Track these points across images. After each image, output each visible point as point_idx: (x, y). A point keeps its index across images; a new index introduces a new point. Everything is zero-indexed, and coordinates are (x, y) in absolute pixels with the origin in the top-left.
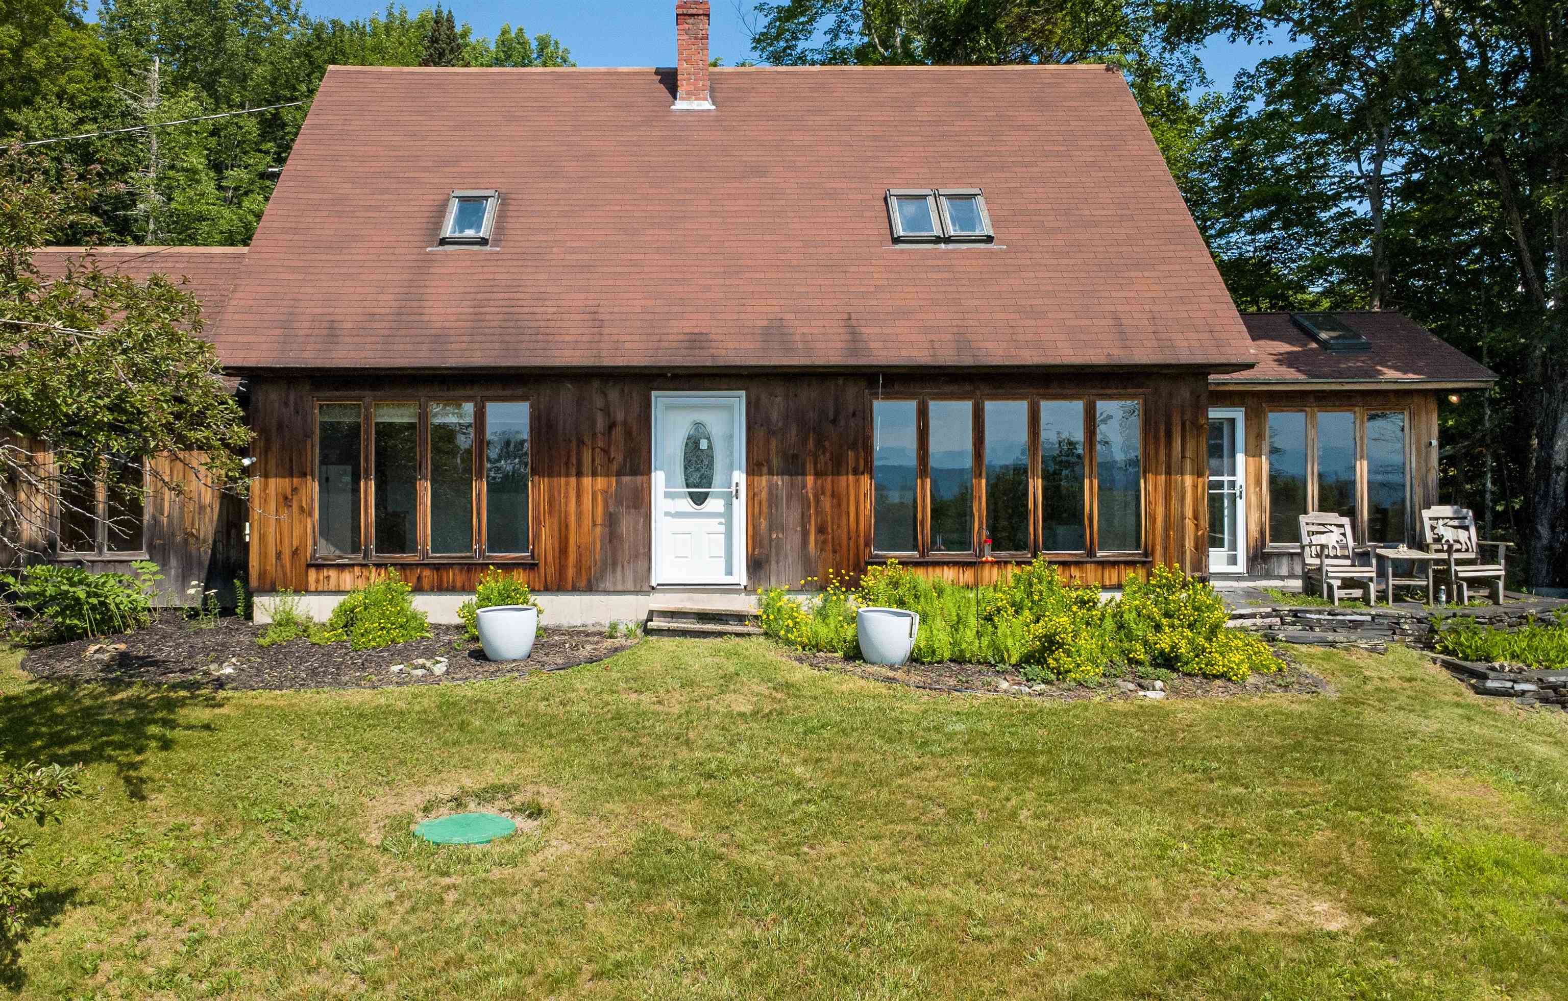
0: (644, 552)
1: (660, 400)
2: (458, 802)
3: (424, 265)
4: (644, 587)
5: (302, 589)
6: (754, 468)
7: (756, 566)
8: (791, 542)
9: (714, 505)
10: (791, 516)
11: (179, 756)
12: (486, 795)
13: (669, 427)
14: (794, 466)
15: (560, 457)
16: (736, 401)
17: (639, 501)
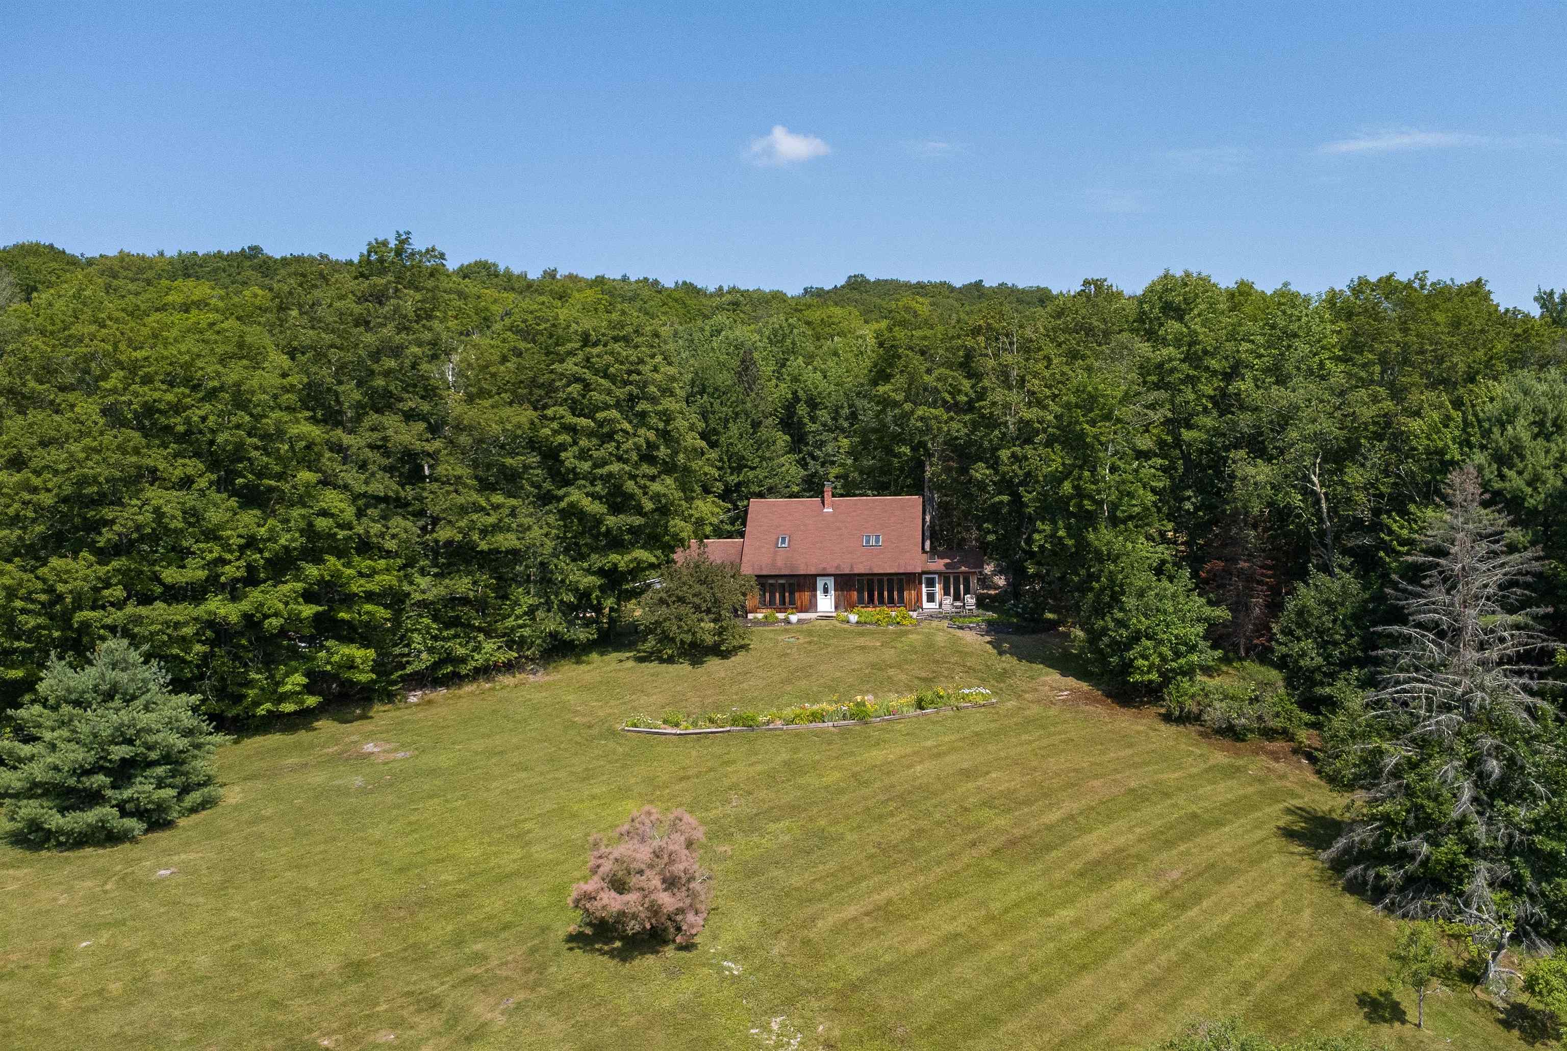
0: (816, 606)
3: (775, 551)
4: (816, 612)
5: (756, 613)
6: (835, 591)
7: (836, 608)
8: (843, 603)
9: (828, 597)
10: (842, 598)
13: (820, 583)
14: (842, 590)
15: (801, 589)
16: (832, 579)
17: (815, 596)
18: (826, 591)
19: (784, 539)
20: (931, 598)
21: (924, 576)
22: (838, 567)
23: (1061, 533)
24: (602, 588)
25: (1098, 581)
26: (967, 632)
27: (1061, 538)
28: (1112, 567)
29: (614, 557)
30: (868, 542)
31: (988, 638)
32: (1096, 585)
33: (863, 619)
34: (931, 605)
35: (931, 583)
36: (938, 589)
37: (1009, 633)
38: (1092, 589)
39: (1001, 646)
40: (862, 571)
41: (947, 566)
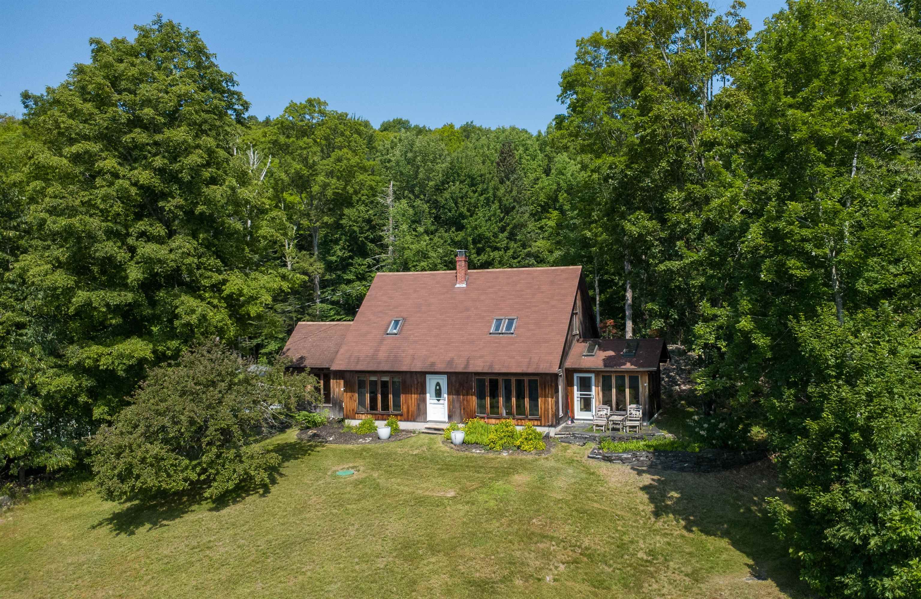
0: (425, 413)
1: (428, 377)
2: (348, 468)
3: (383, 340)
4: (425, 421)
5: (355, 419)
6: (449, 394)
7: (450, 417)
8: (458, 411)
9: (441, 402)
10: (457, 405)
11: (311, 457)
12: (353, 468)
13: (431, 383)
14: (458, 393)
15: (407, 390)
16: (445, 377)
17: (424, 401)
18: (438, 394)
19: (397, 322)
20: (587, 405)
21: (576, 376)
22: (450, 362)
23: (745, 323)
24: (92, 392)
25: (816, 417)
26: (618, 466)
27: (746, 335)
28: (846, 392)
29: (95, 349)
30: (498, 327)
31: (647, 479)
32: (813, 426)
33: (472, 438)
34: (586, 415)
35: (585, 385)
36: (595, 392)
37: (682, 469)
38: (805, 433)
39: (664, 496)
40: (479, 369)
41: (607, 361)
